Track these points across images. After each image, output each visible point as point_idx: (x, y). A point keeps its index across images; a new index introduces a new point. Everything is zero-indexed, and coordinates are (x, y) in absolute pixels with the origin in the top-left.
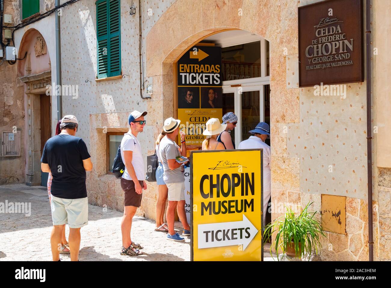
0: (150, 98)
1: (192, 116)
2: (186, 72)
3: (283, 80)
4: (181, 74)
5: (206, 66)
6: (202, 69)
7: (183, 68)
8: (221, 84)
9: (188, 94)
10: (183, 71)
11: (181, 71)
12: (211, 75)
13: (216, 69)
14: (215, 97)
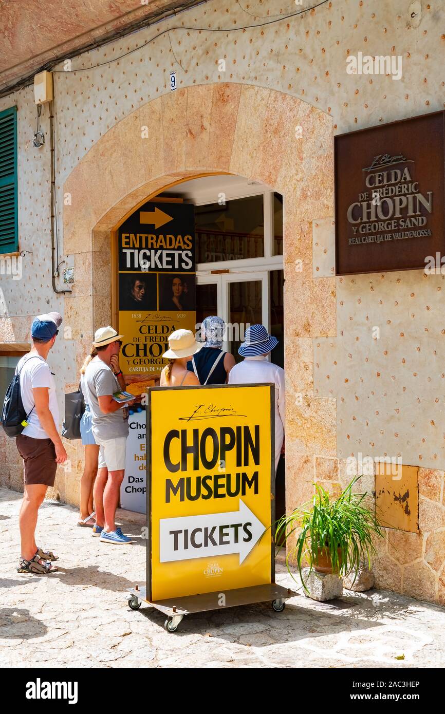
0: (70, 292)
1: (143, 324)
2: (134, 248)
3: (307, 262)
4: (124, 251)
5: (168, 237)
6: (161, 242)
7: (128, 240)
8: (194, 269)
9: (136, 285)
10: (128, 246)
11: (124, 245)
12: (177, 253)
13: (185, 243)
14: (183, 292)
